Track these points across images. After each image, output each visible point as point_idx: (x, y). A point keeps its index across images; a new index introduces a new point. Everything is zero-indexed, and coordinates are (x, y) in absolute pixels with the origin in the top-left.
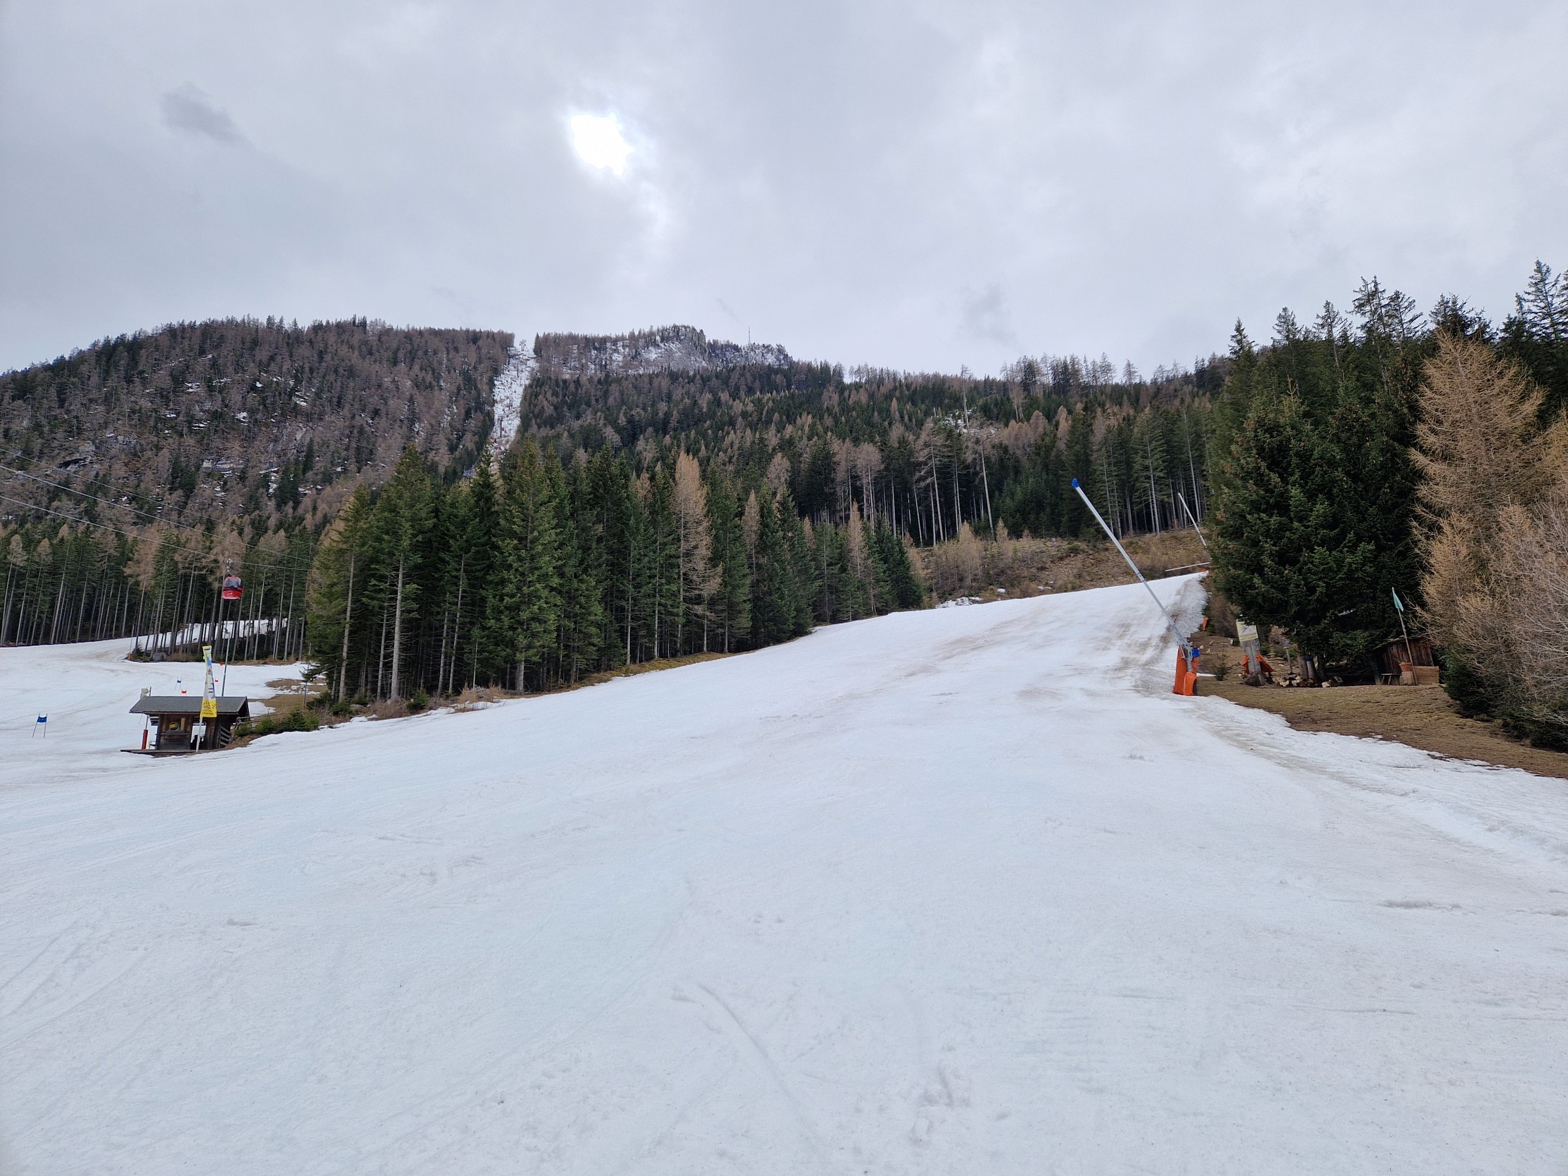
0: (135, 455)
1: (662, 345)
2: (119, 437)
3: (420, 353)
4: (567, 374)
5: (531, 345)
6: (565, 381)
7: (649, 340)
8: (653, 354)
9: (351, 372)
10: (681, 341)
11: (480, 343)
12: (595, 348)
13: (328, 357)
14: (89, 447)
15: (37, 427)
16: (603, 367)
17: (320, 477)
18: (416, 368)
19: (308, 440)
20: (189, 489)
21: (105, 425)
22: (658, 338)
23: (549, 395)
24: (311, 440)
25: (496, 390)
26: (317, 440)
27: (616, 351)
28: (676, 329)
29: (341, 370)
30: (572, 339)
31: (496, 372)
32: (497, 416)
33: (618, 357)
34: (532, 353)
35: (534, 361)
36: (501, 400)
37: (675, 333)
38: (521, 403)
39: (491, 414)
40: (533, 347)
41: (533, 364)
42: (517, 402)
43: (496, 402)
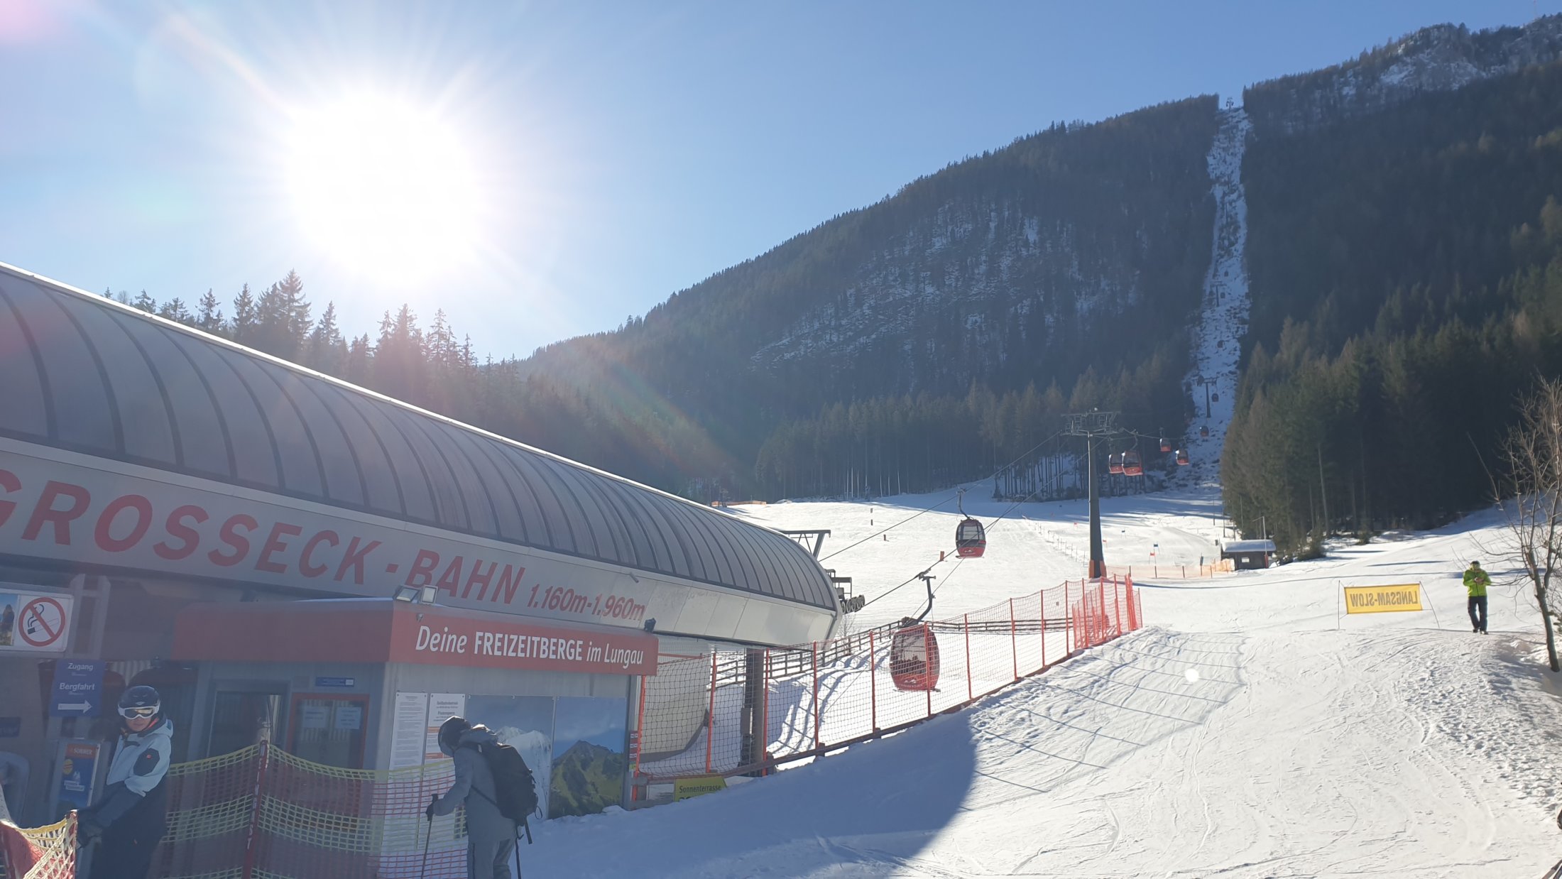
1: (1407, 59)
3: (1125, 148)
4: (1289, 127)
6: (1288, 140)
7: (1388, 56)
8: (1395, 76)
10: (1433, 47)
11: (1185, 117)
12: (1319, 87)
16: (1331, 109)
22: (1401, 52)
23: (1274, 164)
25: (1210, 169)
27: (1346, 83)
28: (1425, 33)
31: (1207, 146)
32: (1218, 199)
33: (1349, 91)
34: (1242, 114)
35: (1246, 122)
36: (1218, 178)
37: (1425, 39)
38: (1242, 180)
39: (1212, 198)
40: (1241, 104)
41: (1245, 125)
42: (1236, 178)
43: (1212, 183)
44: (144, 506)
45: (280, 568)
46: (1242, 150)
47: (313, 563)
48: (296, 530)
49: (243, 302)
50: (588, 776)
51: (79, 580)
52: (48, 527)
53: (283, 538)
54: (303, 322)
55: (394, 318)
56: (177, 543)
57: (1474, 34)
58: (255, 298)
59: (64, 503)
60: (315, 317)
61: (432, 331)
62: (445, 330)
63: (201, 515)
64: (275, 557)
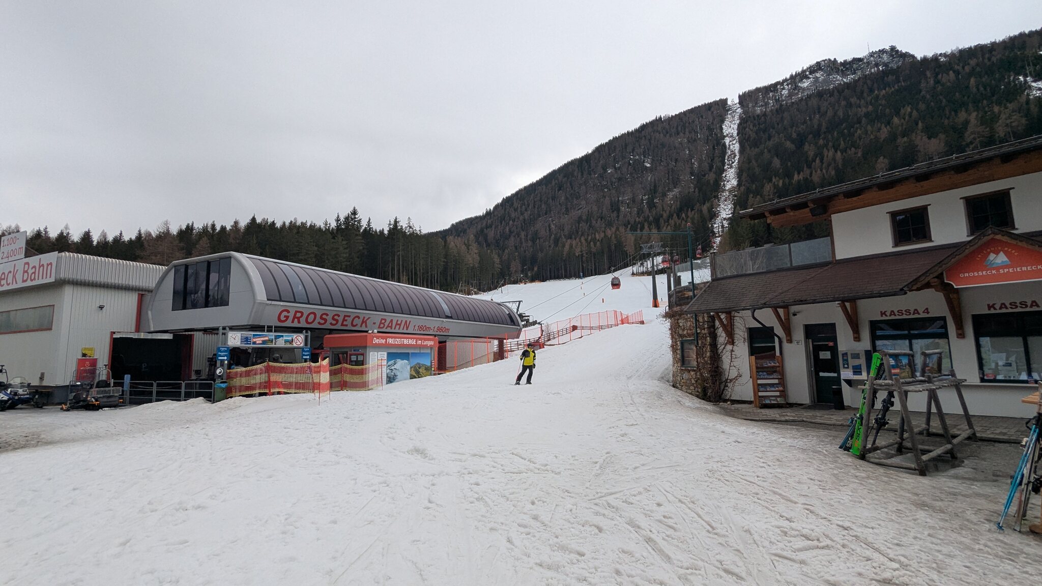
0: (597, 201)
1: (811, 76)
2: (592, 197)
3: (687, 124)
4: (758, 110)
5: (737, 101)
6: (758, 116)
7: (802, 75)
8: (805, 84)
9: (663, 145)
10: (822, 70)
11: (712, 109)
12: (772, 91)
13: (652, 142)
14: (583, 202)
15: (567, 198)
16: (777, 101)
17: (661, 195)
18: (687, 133)
19: (653, 180)
20: (618, 210)
21: (586, 193)
22: (808, 73)
23: (751, 127)
24: (655, 180)
25: (724, 131)
26: (657, 179)
27: (784, 89)
28: (818, 63)
29: (659, 145)
30: (758, 90)
31: (723, 121)
32: (727, 144)
33: (785, 92)
34: (738, 105)
35: (740, 109)
36: (727, 135)
37: (818, 67)
38: (738, 134)
39: (724, 144)
40: (738, 101)
41: (739, 111)
42: (735, 134)
43: (725, 137)
44: (315, 314)
45: (347, 325)
46: (738, 122)
47: (354, 324)
48: (349, 316)
49: (338, 220)
50: (420, 370)
51: (304, 331)
52: (296, 320)
53: (346, 318)
54: (360, 226)
55: (392, 222)
56: (322, 322)
57: (841, 62)
58: (342, 219)
59: (298, 315)
60: (364, 224)
61: (407, 226)
62: (411, 225)
63: (327, 315)
64: (345, 323)
